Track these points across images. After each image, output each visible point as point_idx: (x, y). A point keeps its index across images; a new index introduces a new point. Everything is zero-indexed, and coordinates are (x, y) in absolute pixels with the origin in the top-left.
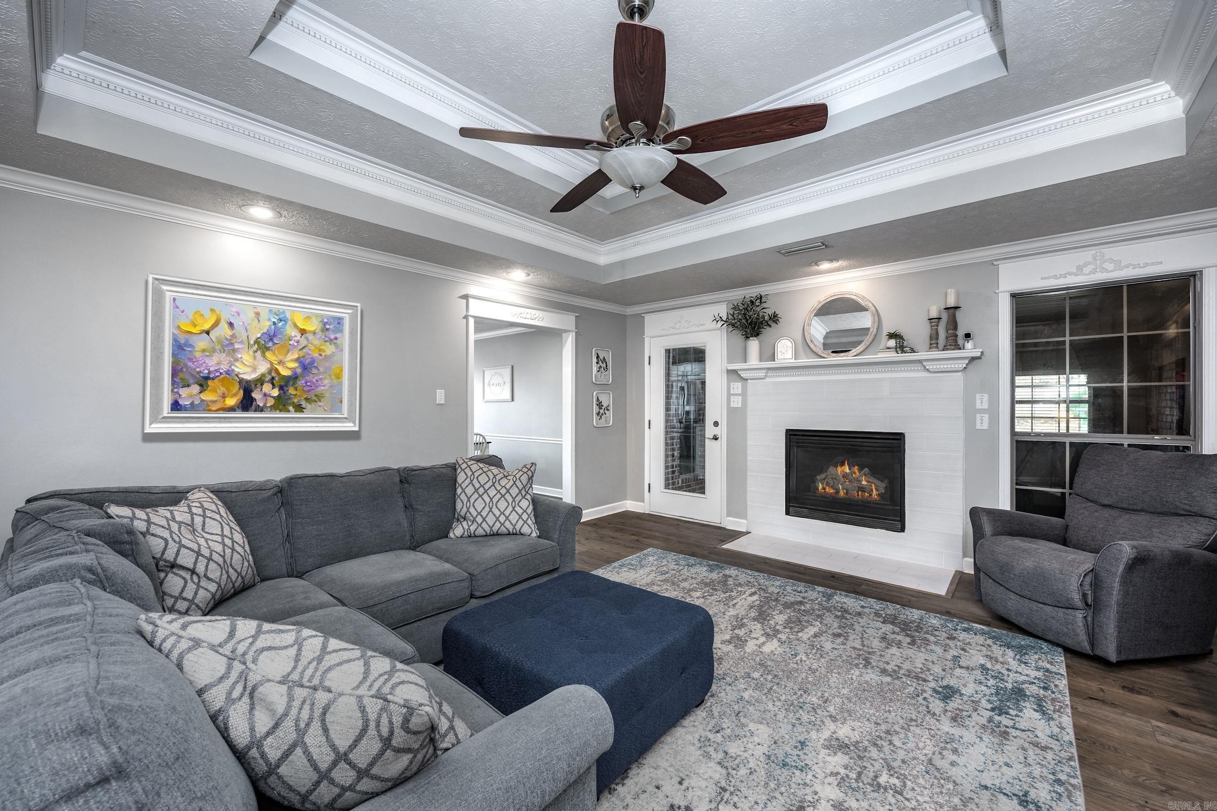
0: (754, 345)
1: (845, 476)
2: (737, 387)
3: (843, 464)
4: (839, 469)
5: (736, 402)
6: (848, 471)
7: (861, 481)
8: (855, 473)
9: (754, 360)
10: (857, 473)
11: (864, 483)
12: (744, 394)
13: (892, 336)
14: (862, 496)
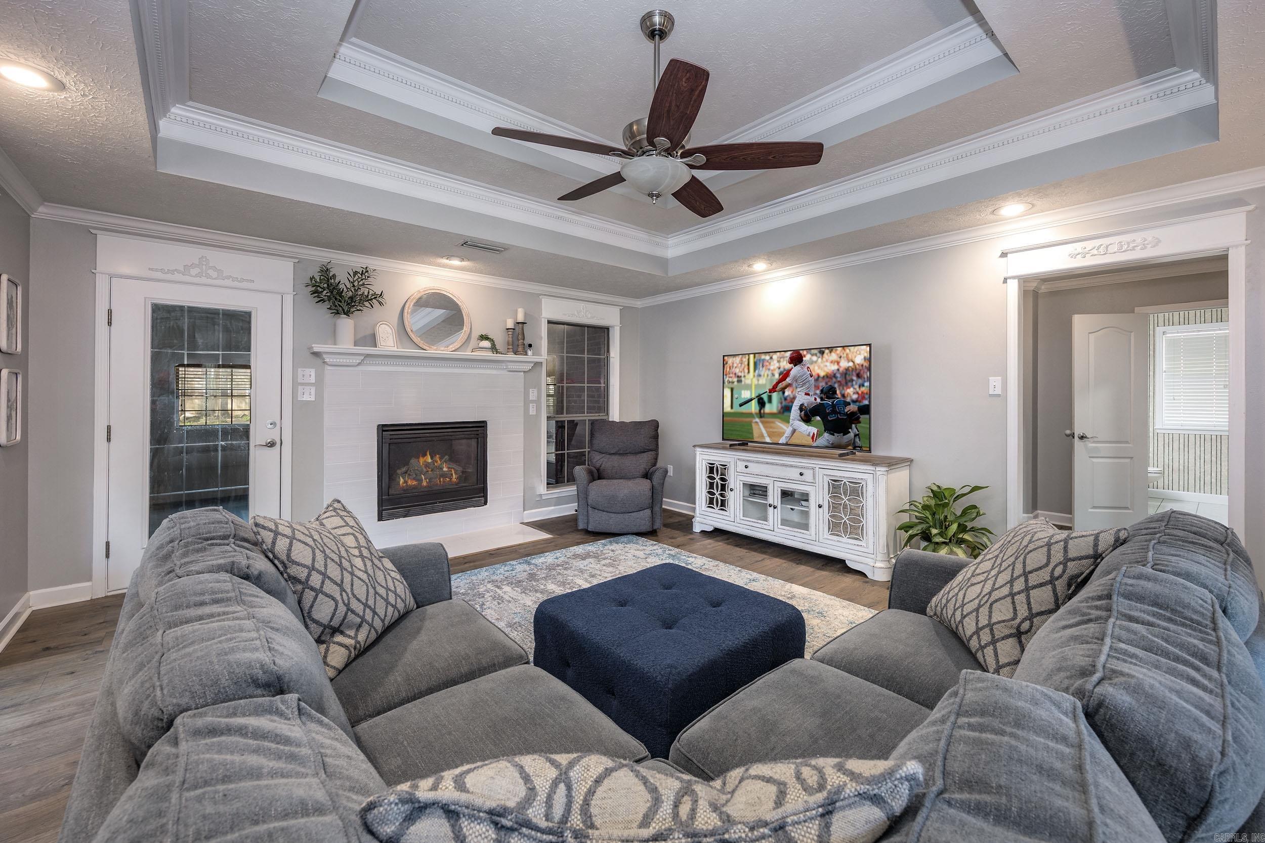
0: (346, 325)
1: (427, 465)
2: (310, 375)
3: (424, 455)
4: (422, 460)
5: (308, 395)
6: (430, 460)
7: (442, 469)
8: (437, 462)
9: (346, 343)
10: (439, 462)
11: (445, 469)
12: (319, 384)
13: (483, 338)
14: (444, 482)
